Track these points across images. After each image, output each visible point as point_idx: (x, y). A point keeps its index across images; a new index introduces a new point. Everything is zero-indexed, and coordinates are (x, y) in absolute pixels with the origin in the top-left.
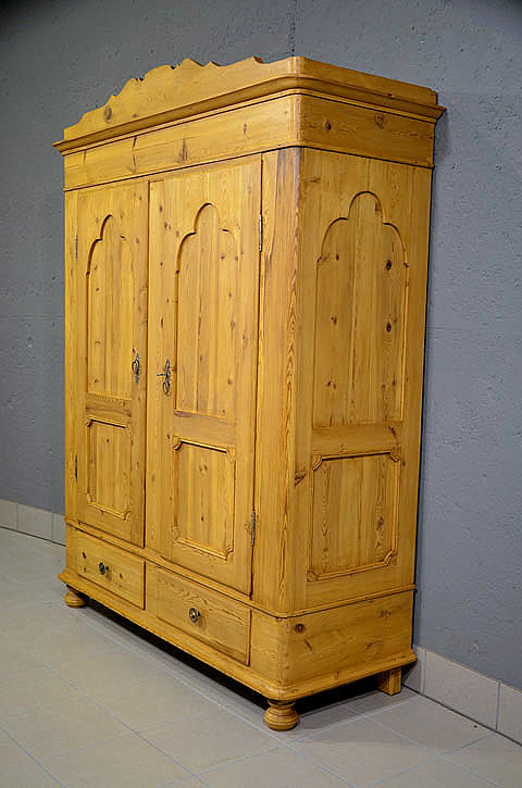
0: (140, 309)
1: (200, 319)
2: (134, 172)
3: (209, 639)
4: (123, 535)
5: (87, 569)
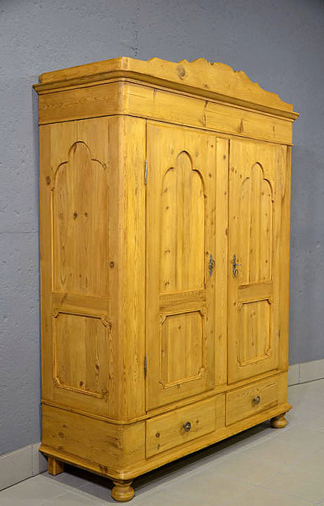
0: (212, 224)
1: (251, 229)
2: (205, 125)
4: (199, 391)
5: (161, 444)
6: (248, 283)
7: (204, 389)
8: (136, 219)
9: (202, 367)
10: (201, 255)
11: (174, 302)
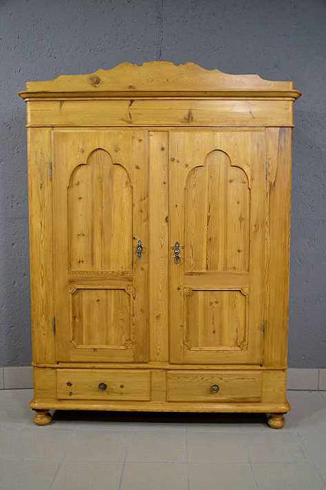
0: (141, 211)
1: (209, 217)
2: (131, 123)
3: (226, 398)
4: (124, 359)
5: (73, 392)
6: (204, 271)
7: (131, 360)
8: (41, 208)
9: (130, 340)
10: (127, 239)
11: (87, 277)
